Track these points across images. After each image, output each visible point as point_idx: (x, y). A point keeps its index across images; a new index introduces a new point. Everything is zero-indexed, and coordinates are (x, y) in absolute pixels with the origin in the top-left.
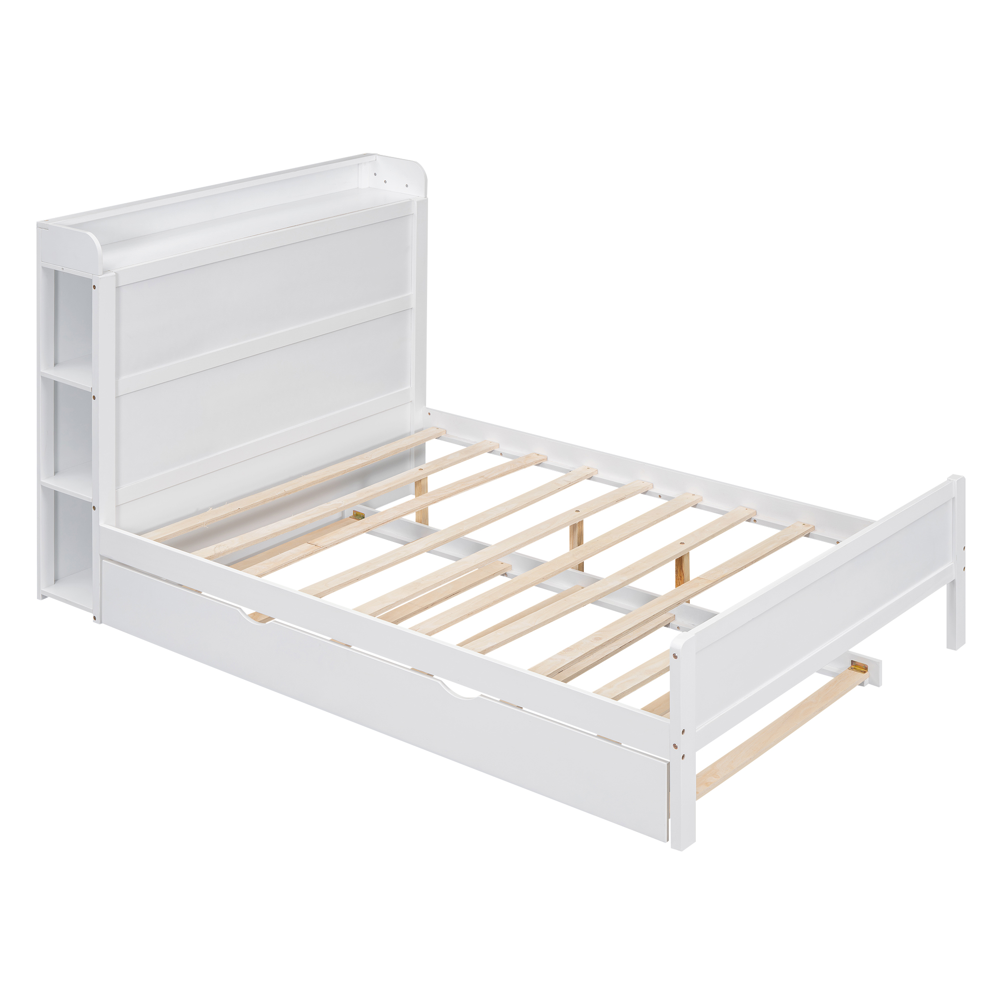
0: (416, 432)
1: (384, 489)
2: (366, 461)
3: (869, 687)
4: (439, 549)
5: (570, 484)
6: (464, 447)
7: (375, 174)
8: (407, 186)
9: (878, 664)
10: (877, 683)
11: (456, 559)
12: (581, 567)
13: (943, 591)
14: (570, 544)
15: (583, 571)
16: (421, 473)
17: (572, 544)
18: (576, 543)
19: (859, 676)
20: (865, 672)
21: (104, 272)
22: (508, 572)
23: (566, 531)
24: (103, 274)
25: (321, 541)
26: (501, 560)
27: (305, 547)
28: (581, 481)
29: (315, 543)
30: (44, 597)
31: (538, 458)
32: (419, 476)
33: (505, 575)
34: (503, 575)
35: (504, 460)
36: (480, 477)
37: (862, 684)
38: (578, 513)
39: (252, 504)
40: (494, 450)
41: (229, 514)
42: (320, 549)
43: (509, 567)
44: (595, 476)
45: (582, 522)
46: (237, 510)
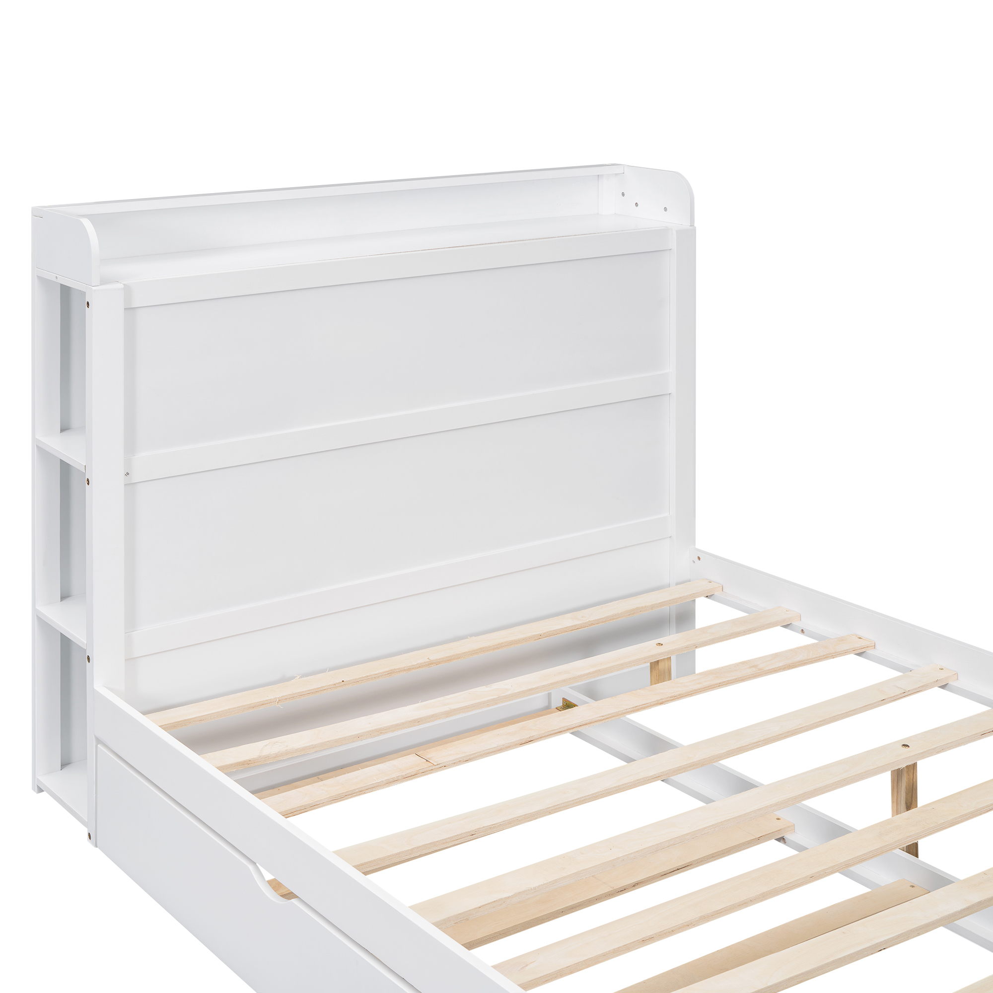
0: (677, 584)
1: (587, 671)
2: (579, 622)
4: (680, 778)
5: (905, 694)
6: (745, 614)
7: (623, 194)
8: (665, 209)
11: (707, 800)
12: (913, 849)
14: (893, 802)
15: (917, 856)
16: (660, 650)
17: (895, 804)
18: (903, 805)
21: (104, 281)
22: (788, 836)
23: (886, 779)
24: (101, 285)
25: (437, 755)
26: (779, 814)
27: (410, 761)
28: (925, 690)
29: (427, 757)
30: (40, 790)
31: (859, 644)
32: (652, 656)
33: (782, 839)
34: (779, 840)
35: (805, 641)
36: (751, 667)
38: (906, 749)
39: (367, 676)
40: (793, 623)
41: (324, 688)
42: (434, 767)
43: (789, 827)
44: (952, 683)
45: (914, 767)
46: (339, 683)
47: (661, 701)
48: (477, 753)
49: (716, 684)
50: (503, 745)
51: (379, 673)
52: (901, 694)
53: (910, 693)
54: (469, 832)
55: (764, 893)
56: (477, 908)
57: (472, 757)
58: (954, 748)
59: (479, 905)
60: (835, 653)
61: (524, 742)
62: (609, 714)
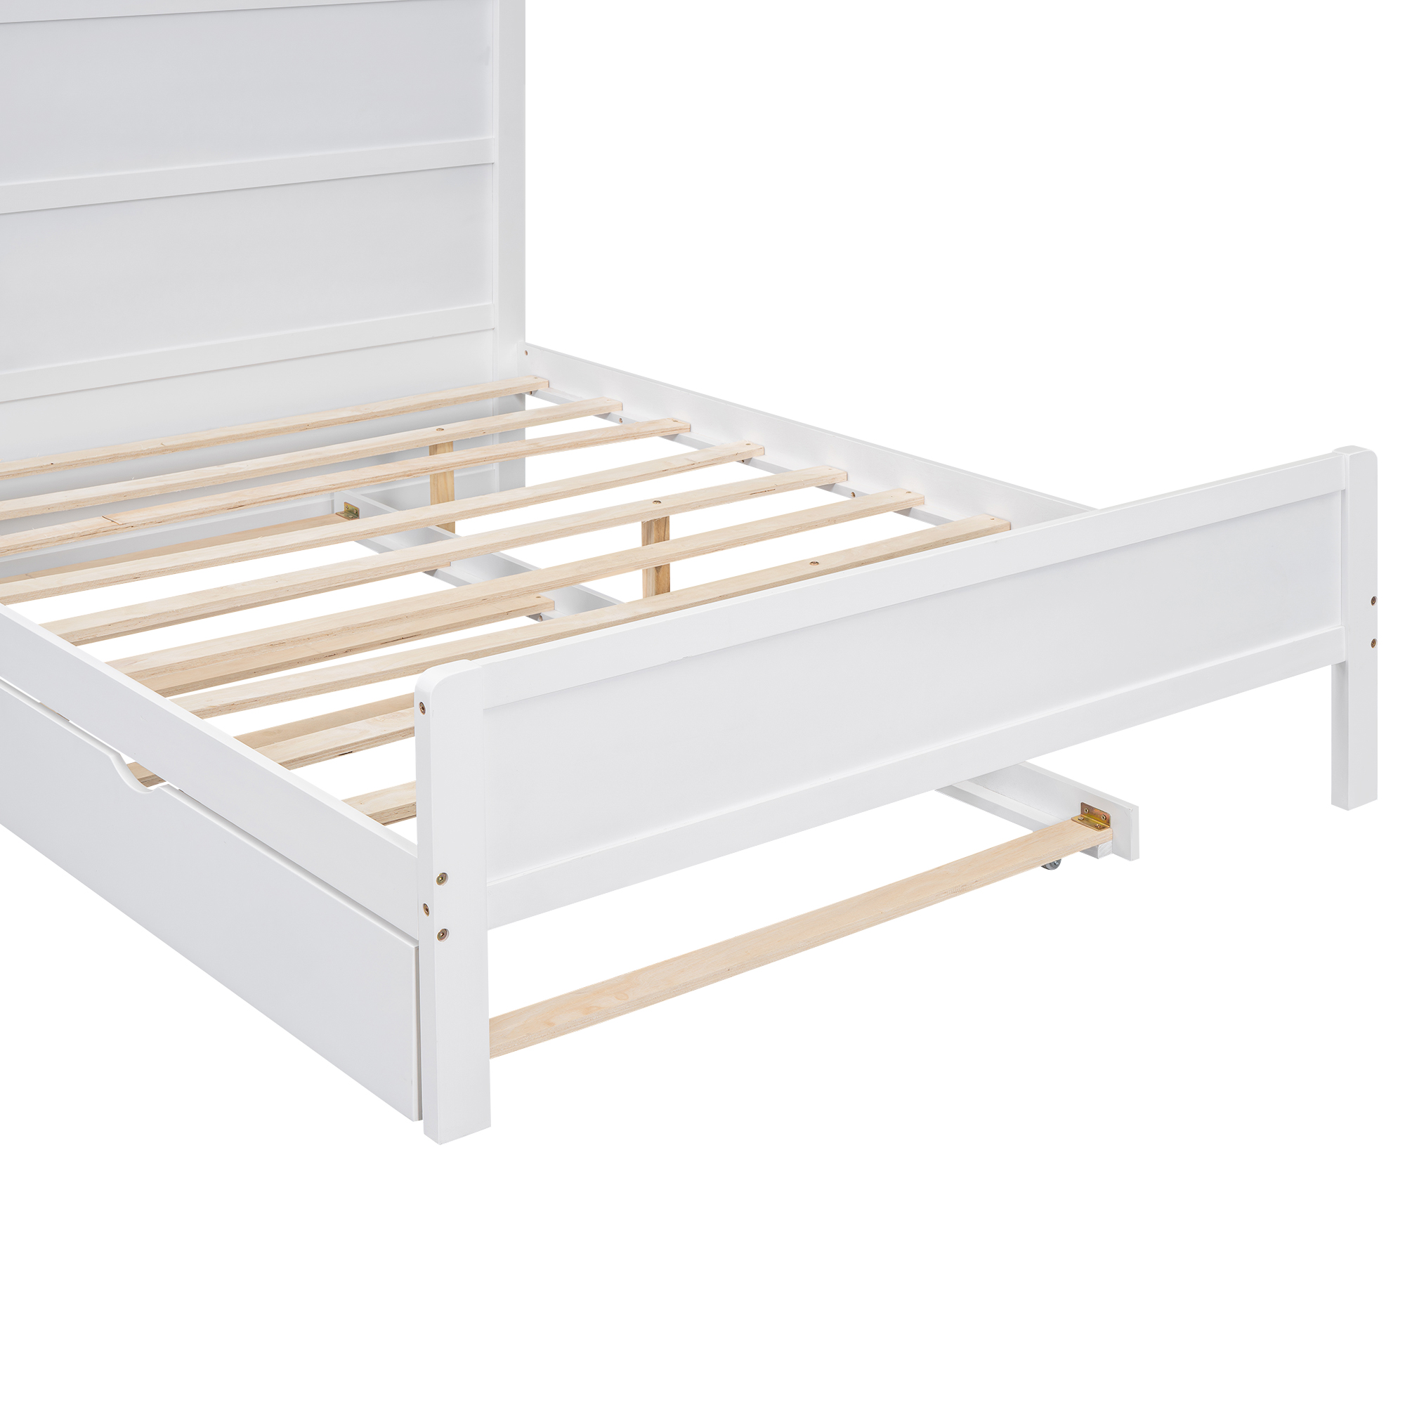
2: (359, 414)
3: (1111, 861)
9: (1130, 812)
10: (1127, 851)
13: (1323, 677)
16: (438, 434)
19: (1089, 835)
20: (1104, 828)
37: (1092, 852)
38: (658, 504)
39: (83, 460)
40: (613, 413)
41: (28, 470)
42: (119, 527)
43: (547, 604)
44: (756, 458)
45: (666, 520)
46: (47, 465)
47: (409, 473)
48: (174, 514)
49: (481, 459)
50: (206, 509)
51: (98, 458)
52: (688, 465)
53: (700, 465)
54: (131, 575)
55: (423, 610)
56: (106, 625)
57: (167, 518)
58: (714, 505)
59: (109, 623)
60: (638, 433)
61: (233, 506)
62: (341, 483)
